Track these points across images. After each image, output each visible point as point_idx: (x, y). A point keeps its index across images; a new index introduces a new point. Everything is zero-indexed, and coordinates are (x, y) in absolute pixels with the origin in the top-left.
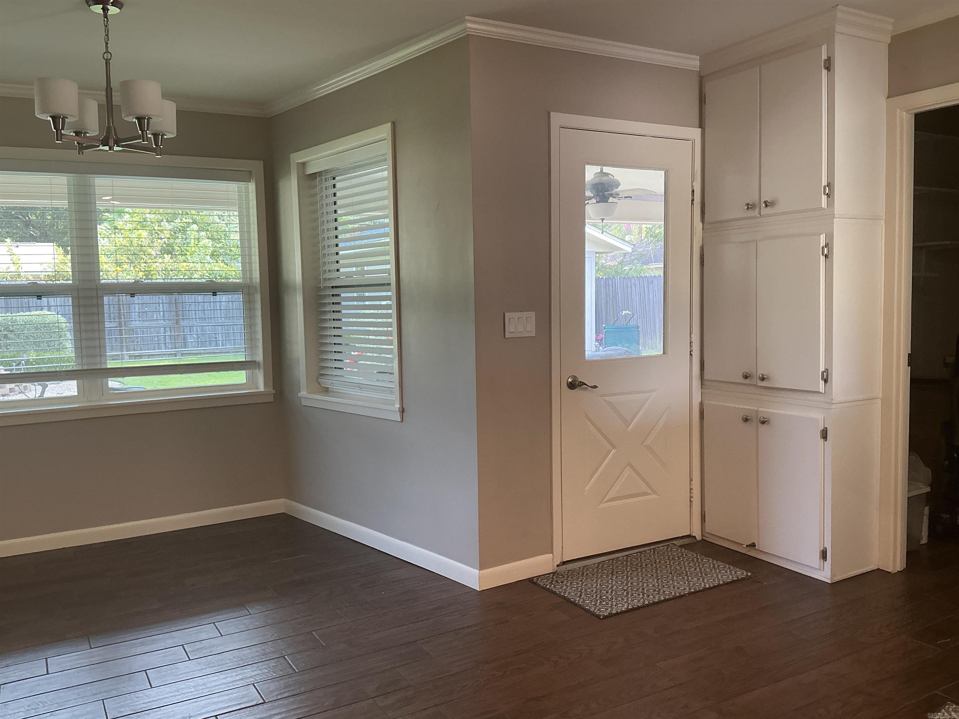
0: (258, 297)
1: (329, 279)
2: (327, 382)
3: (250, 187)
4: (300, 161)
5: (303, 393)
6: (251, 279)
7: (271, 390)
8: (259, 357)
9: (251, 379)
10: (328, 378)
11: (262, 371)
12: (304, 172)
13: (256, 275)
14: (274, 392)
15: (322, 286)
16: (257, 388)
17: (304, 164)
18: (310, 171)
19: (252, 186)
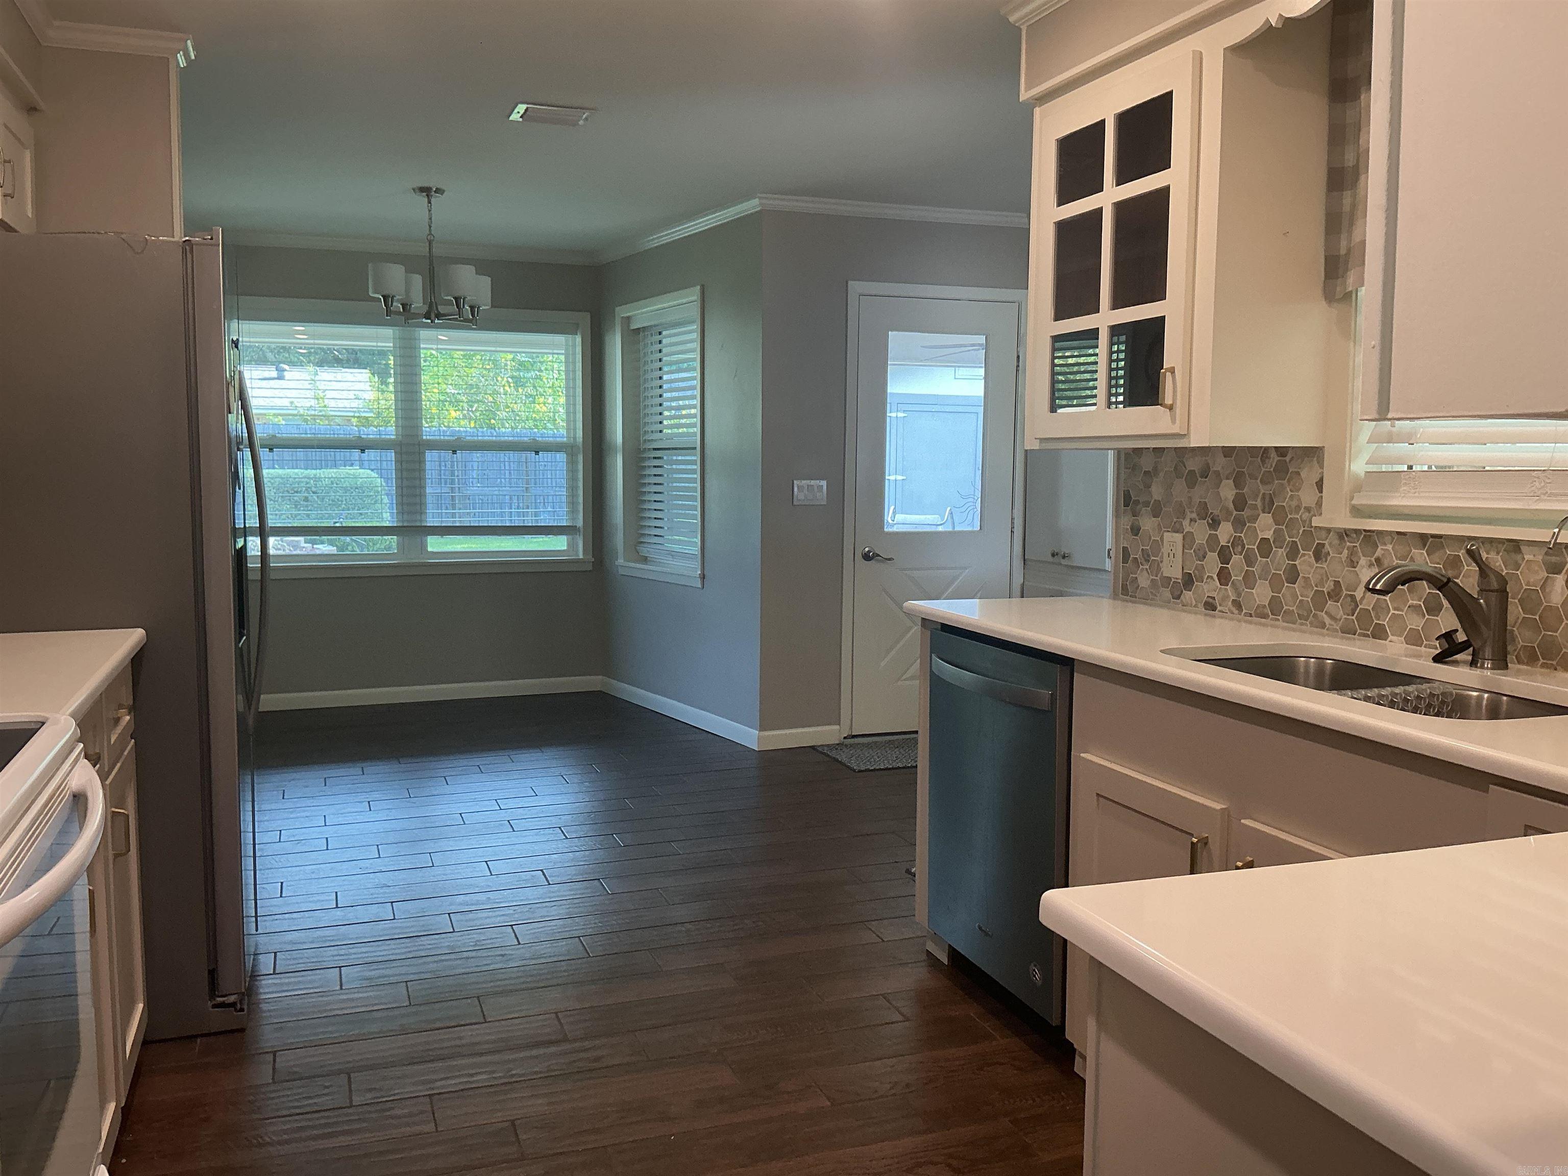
0: (580, 458)
1: (649, 441)
2: (644, 551)
3: (577, 340)
4: (626, 315)
5: (621, 561)
6: (575, 438)
7: (590, 558)
8: (580, 523)
9: (572, 545)
10: (646, 545)
11: (582, 537)
12: (629, 326)
13: (580, 433)
14: (593, 560)
15: (642, 447)
16: (578, 556)
17: (629, 318)
18: (634, 326)
19: (578, 339)
